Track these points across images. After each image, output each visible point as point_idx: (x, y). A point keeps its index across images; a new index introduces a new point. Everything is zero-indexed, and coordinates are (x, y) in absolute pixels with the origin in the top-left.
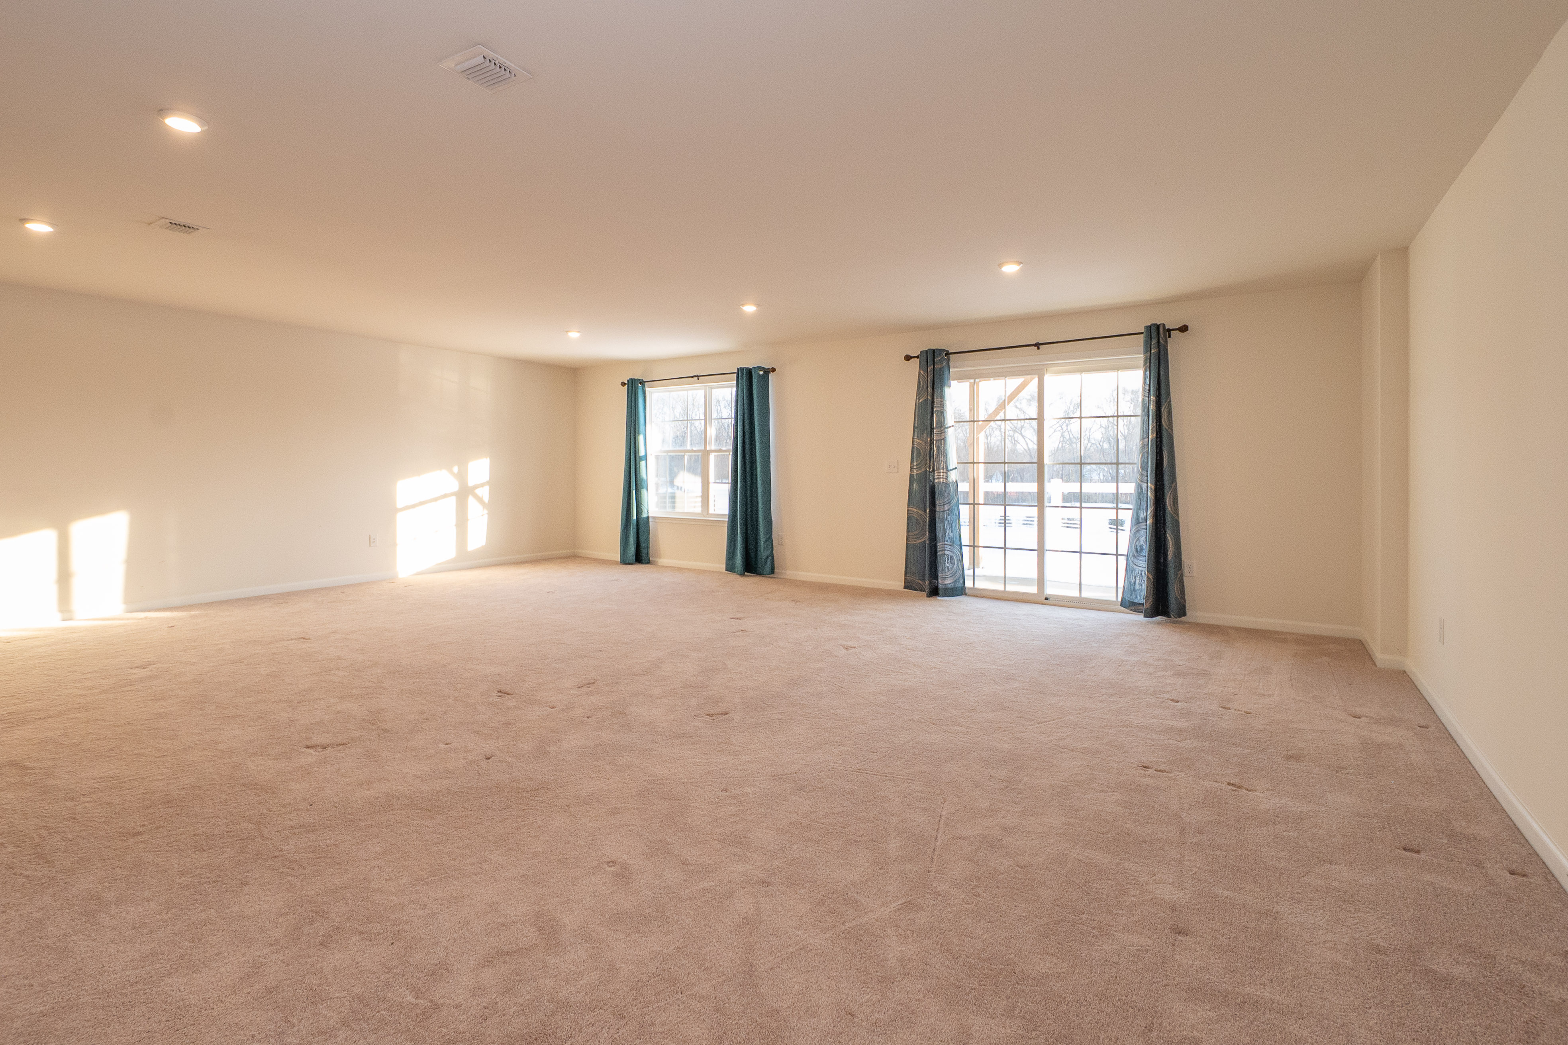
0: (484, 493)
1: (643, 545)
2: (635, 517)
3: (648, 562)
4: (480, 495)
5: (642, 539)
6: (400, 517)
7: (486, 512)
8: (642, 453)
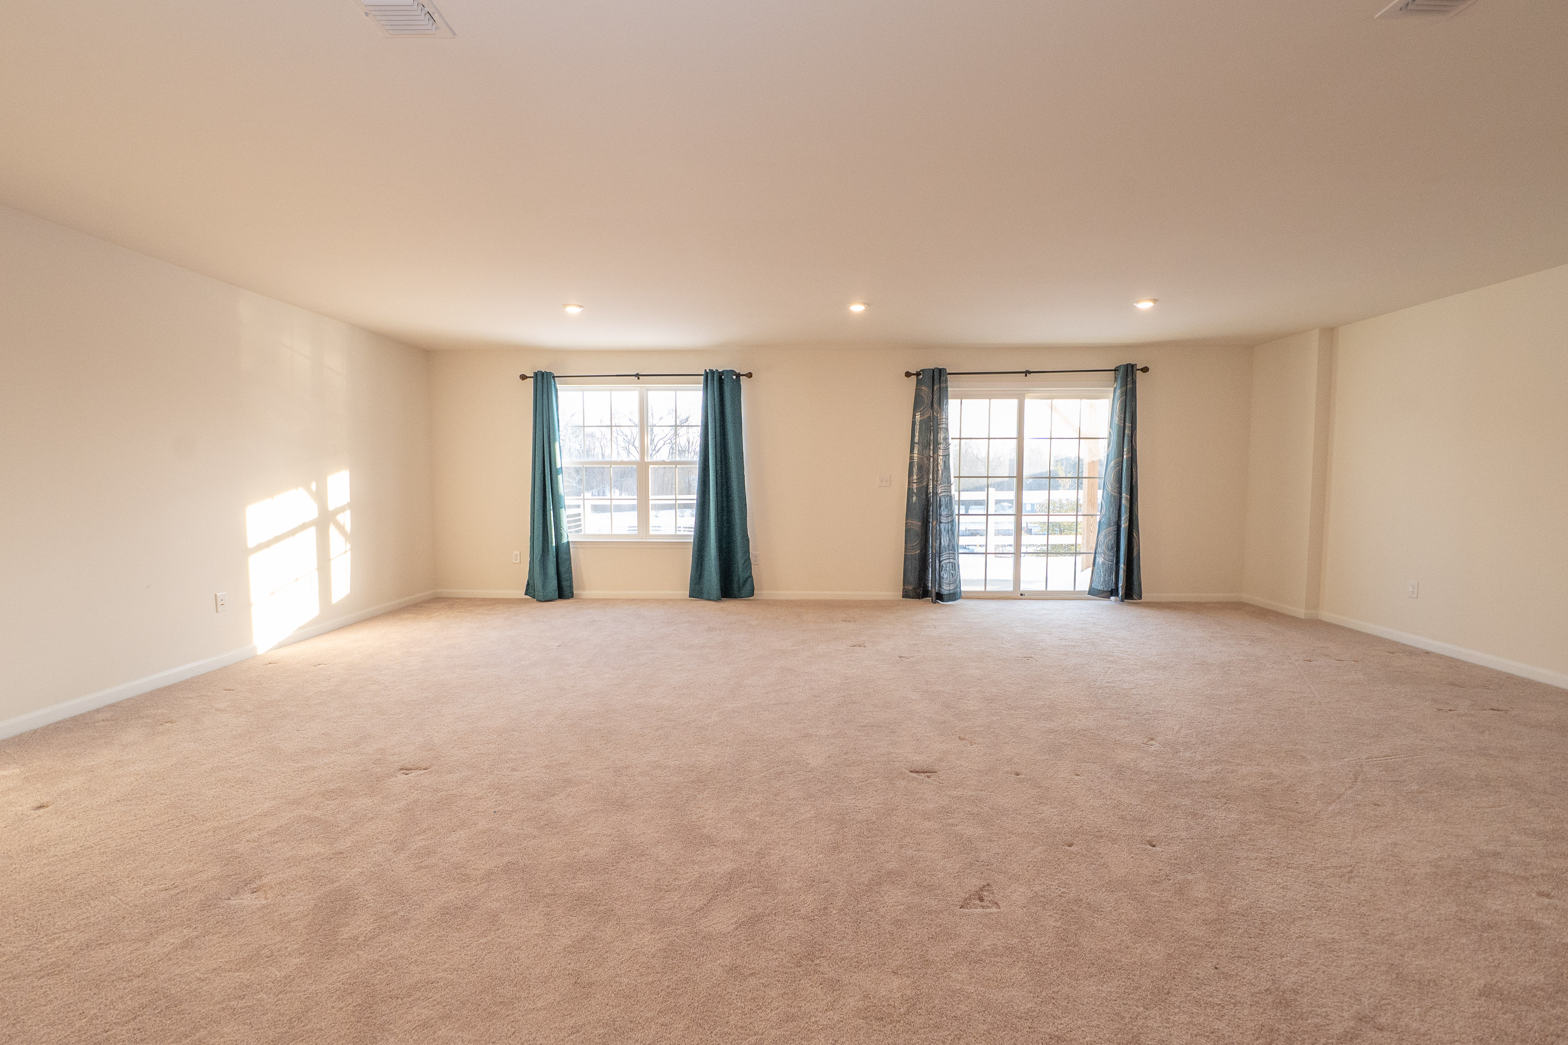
0: (345, 519)
1: (564, 576)
2: (554, 544)
3: (571, 596)
4: (342, 522)
5: (563, 570)
6: (254, 561)
7: (348, 546)
8: (559, 466)
